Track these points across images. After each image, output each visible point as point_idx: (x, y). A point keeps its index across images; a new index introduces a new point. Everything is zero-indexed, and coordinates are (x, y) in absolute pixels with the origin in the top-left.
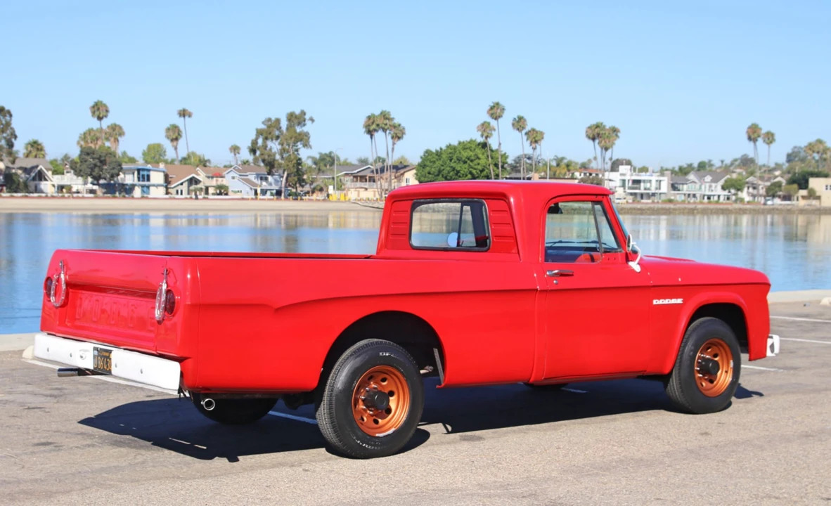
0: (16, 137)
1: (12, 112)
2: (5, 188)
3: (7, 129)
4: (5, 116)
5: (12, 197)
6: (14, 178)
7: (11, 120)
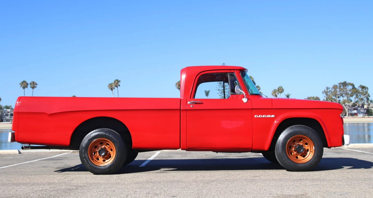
0: (370, 96)
1: (368, 88)
2: (366, 114)
3: (366, 94)
4: (365, 89)
5: (369, 117)
6: (370, 111)
7: (368, 90)
